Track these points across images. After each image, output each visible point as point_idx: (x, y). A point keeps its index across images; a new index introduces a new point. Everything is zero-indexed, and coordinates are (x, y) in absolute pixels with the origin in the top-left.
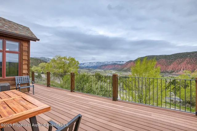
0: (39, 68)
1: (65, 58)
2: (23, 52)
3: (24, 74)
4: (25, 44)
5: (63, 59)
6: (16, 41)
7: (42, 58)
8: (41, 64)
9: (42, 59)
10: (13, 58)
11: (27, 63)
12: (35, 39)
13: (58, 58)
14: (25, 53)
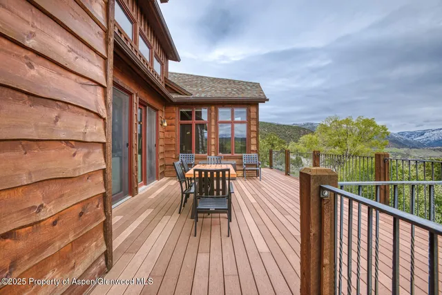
0: (300, 147)
1: (348, 121)
2: (252, 120)
3: (253, 151)
4: (253, 109)
5: (343, 125)
6: (244, 107)
7: (308, 124)
8: (304, 137)
9: (307, 127)
10: (241, 131)
11: (255, 135)
12: (264, 100)
13: (333, 122)
14: (253, 122)
